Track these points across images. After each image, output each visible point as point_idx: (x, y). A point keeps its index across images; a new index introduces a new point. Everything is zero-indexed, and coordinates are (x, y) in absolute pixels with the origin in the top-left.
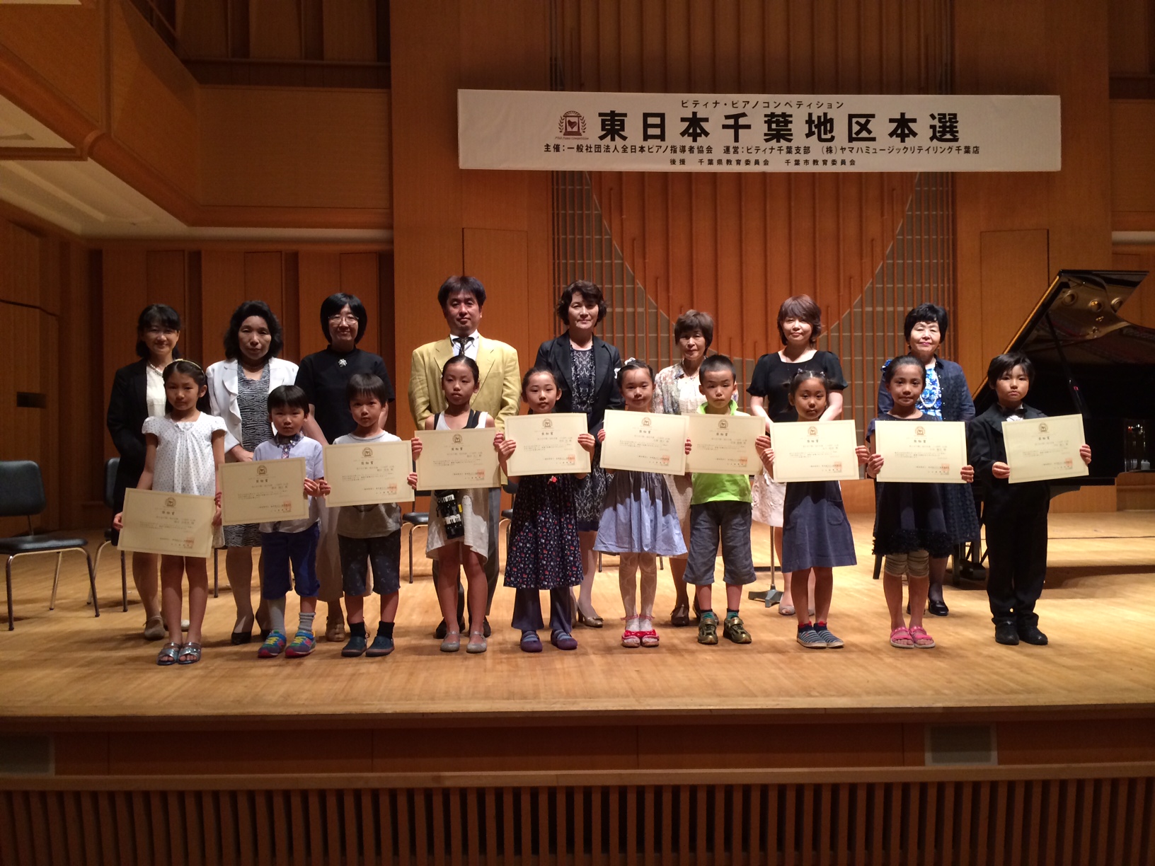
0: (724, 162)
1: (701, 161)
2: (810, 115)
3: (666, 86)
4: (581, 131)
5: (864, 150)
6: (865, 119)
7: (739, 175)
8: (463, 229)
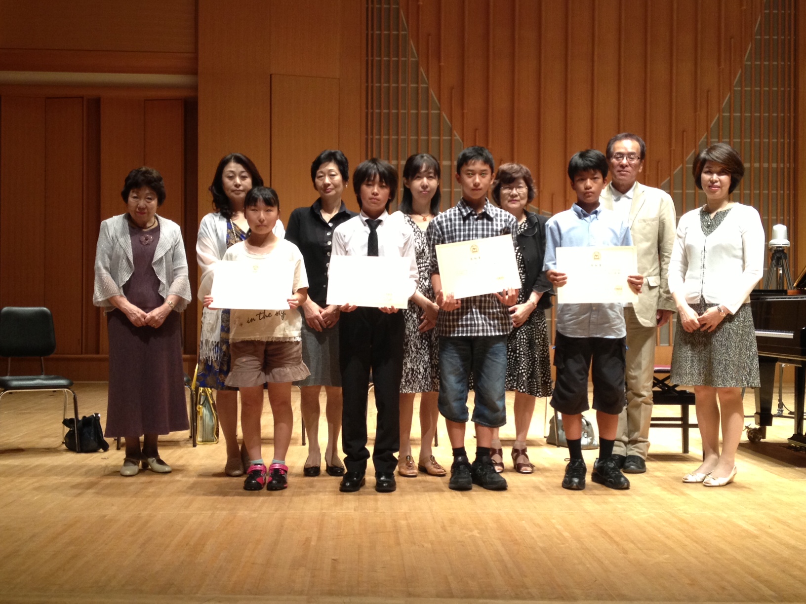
8: (271, 75)
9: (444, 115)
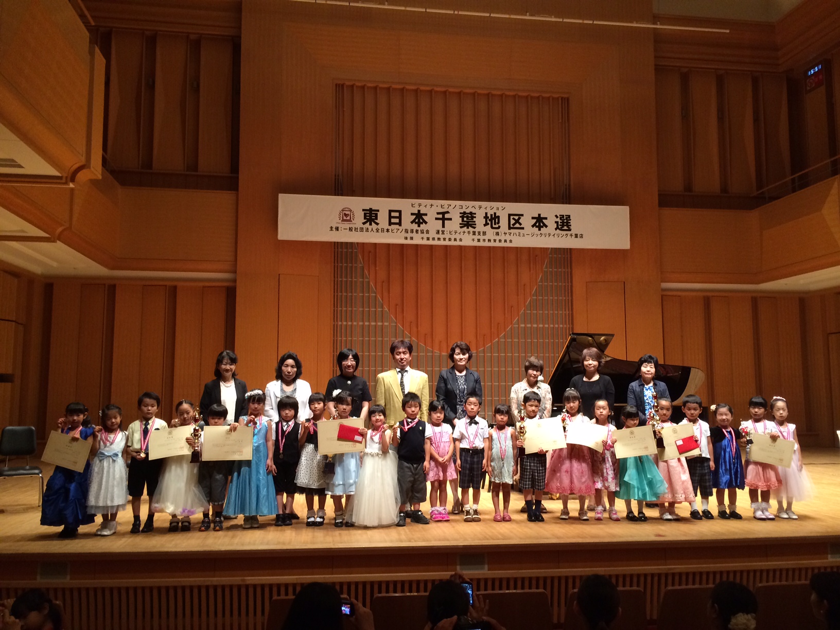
0: (436, 239)
1: (423, 238)
2: (486, 213)
3: (403, 195)
4: (352, 219)
5: (517, 234)
6: (518, 217)
7: (446, 246)
8: (279, 275)
9: (379, 297)
